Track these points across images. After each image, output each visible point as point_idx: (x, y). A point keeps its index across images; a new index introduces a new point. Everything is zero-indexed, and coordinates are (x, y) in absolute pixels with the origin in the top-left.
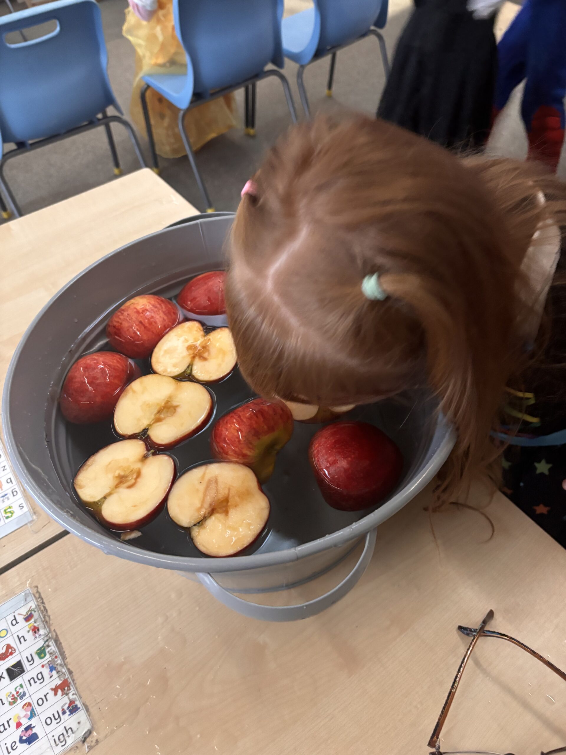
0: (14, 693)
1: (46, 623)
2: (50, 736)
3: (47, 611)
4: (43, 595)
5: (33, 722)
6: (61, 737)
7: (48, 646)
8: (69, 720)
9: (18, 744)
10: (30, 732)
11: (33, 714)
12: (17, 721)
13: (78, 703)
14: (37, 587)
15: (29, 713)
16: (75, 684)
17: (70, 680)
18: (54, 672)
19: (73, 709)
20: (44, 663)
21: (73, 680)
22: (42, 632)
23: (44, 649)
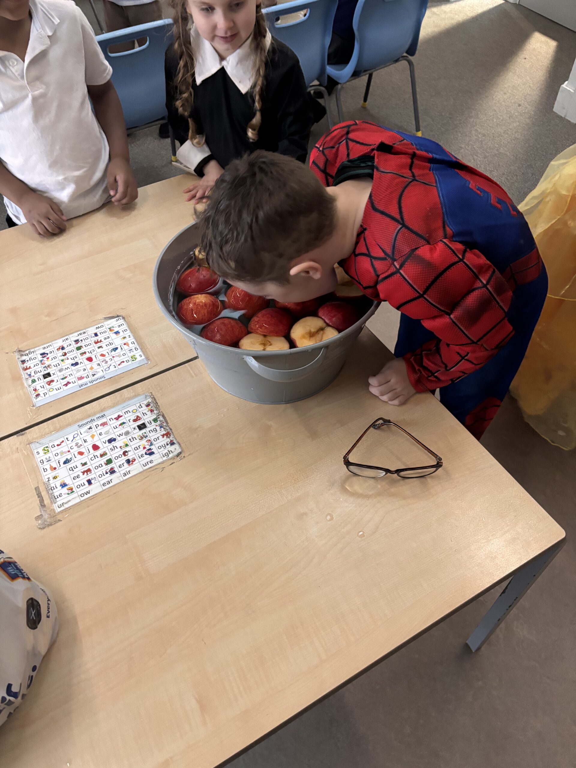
0: (142, 435)
1: (157, 408)
2: (161, 453)
3: (157, 404)
4: (155, 397)
5: (152, 447)
6: (166, 454)
7: (159, 418)
8: (170, 448)
9: (144, 455)
10: (150, 451)
11: (151, 444)
12: (144, 446)
13: (175, 441)
14: (152, 393)
15: (150, 444)
16: (173, 434)
17: (170, 432)
18: (162, 429)
19: (172, 443)
20: (157, 425)
21: (172, 433)
22: (155, 412)
23: (157, 419)
